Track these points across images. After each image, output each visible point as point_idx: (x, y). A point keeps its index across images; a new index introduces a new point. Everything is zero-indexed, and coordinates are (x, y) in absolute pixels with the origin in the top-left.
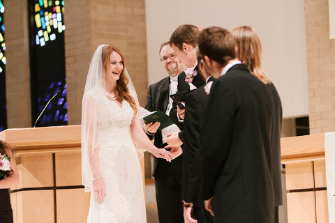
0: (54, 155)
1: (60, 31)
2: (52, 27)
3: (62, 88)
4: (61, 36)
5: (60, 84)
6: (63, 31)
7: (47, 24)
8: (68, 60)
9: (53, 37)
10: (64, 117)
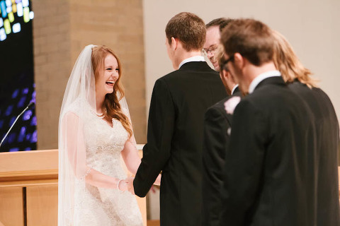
0: (24, 189)
1: (26, 20)
2: (15, 14)
3: (30, 97)
4: (28, 27)
5: (26, 91)
6: (31, 21)
7: (9, 10)
8: (37, 60)
9: (17, 28)
10: (31, 137)
